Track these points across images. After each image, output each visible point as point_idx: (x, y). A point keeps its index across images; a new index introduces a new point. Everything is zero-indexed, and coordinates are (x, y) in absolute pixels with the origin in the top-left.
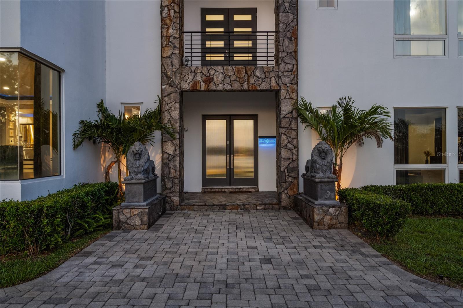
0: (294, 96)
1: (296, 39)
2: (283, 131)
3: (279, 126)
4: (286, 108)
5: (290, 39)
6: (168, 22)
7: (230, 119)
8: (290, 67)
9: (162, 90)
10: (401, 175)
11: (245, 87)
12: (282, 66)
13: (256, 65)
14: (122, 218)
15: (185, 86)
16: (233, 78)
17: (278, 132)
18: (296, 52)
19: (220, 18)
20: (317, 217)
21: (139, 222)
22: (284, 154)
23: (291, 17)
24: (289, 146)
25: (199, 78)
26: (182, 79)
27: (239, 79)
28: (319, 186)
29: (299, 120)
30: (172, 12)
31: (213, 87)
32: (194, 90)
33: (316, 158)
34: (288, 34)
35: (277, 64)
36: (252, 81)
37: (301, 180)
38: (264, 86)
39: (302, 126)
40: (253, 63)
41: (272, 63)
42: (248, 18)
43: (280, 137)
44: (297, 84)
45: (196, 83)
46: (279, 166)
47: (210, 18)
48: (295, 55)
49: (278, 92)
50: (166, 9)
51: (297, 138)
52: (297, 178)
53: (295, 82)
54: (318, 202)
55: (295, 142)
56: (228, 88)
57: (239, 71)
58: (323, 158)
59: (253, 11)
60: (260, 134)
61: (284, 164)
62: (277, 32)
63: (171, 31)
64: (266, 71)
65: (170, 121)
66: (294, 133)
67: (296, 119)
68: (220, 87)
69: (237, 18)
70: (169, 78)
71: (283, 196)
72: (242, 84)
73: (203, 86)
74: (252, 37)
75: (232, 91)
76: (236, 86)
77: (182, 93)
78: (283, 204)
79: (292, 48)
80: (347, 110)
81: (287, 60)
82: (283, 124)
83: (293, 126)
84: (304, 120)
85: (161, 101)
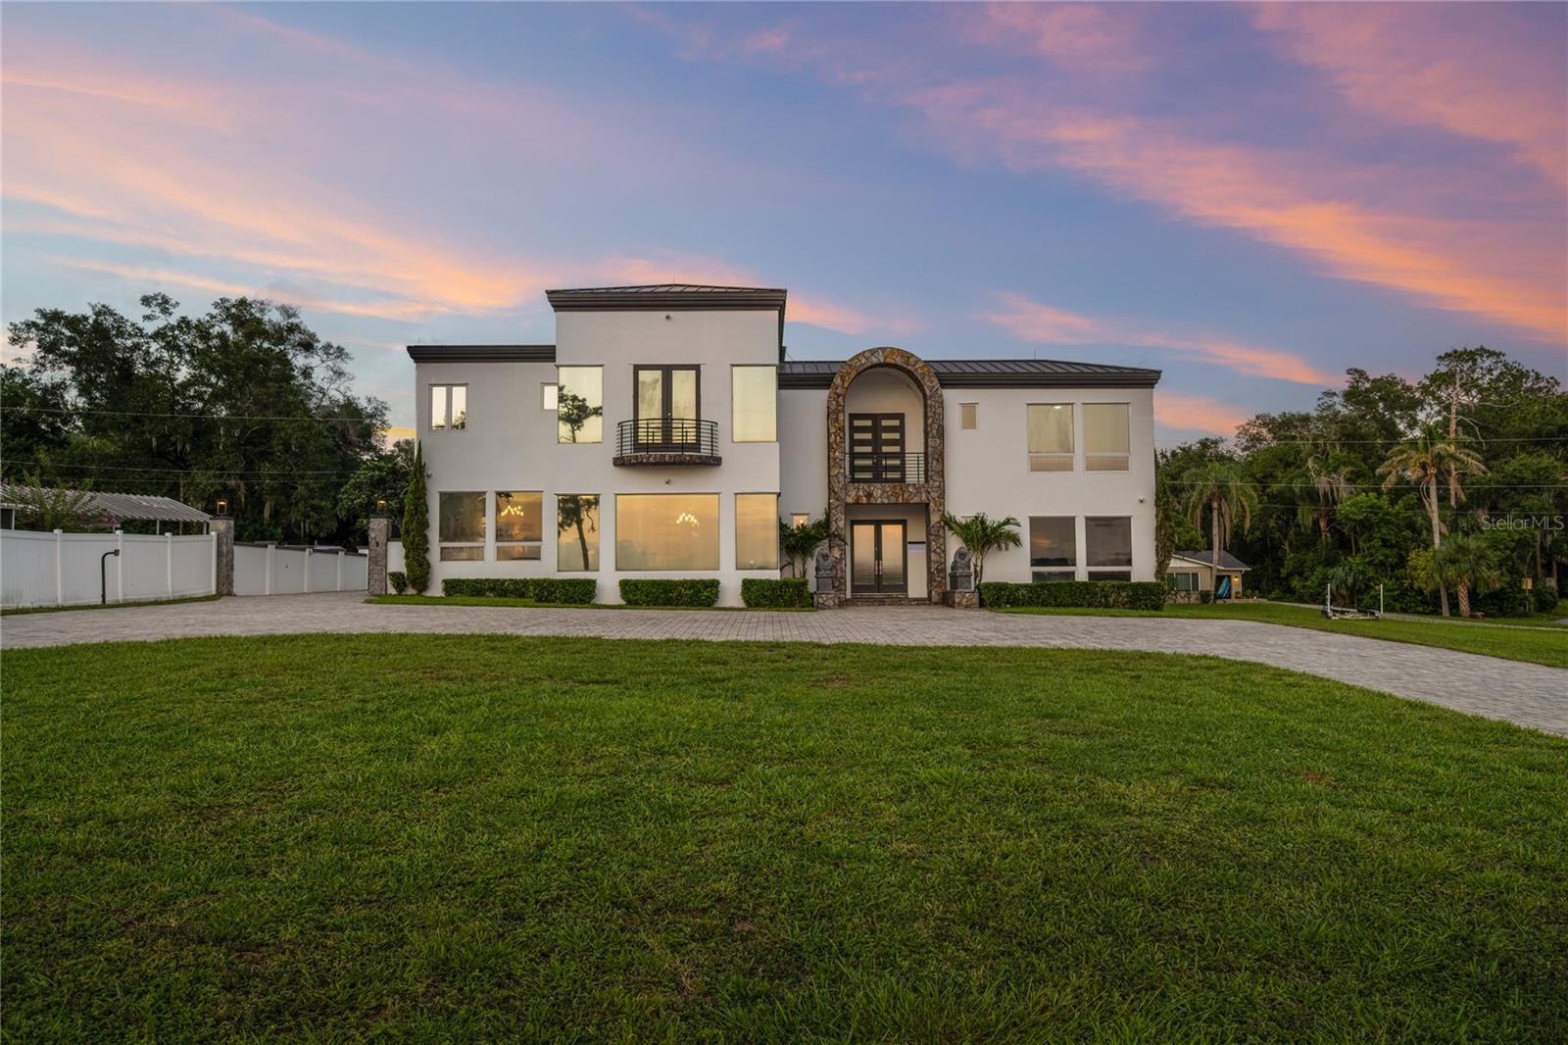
0: (941, 508)
1: (943, 460)
2: (932, 538)
3: (928, 534)
4: (935, 519)
5: (937, 460)
6: (835, 446)
7: (878, 525)
8: (937, 484)
9: (829, 503)
10: (1036, 575)
11: (900, 500)
12: (931, 482)
13: (905, 482)
14: (821, 601)
15: (850, 500)
16: (890, 493)
17: (928, 539)
18: (943, 471)
19: (869, 423)
20: (957, 600)
21: (832, 603)
22: (934, 557)
23: (938, 441)
24: (938, 550)
25: (861, 493)
26: (846, 494)
27: (895, 494)
28: (959, 579)
29: (946, 528)
30: (838, 438)
31: (873, 501)
32: (857, 503)
33: (958, 559)
34: (936, 456)
35: (927, 481)
36: (906, 496)
37: (948, 578)
38: (916, 500)
39: (949, 533)
40: (902, 480)
41: (922, 480)
42: (896, 423)
43: (930, 543)
44: (943, 498)
45: (858, 497)
46: (929, 568)
47: (857, 423)
48: (941, 473)
49: (927, 505)
50: (833, 436)
51: (944, 544)
52: (945, 578)
53: (942, 496)
54: (959, 590)
55: (943, 547)
56: (886, 501)
57: (894, 487)
58: (963, 559)
59: (901, 417)
60: (909, 540)
61: (934, 566)
62: (926, 453)
63: (837, 454)
64: (918, 488)
65: (837, 530)
66: (942, 540)
67: (944, 528)
68: (879, 501)
69: (885, 423)
70: (836, 493)
71: (933, 593)
72: (897, 498)
73: (864, 501)
74: (901, 455)
75: (889, 504)
76: (893, 500)
77: (847, 504)
78: (933, 600)
79: (939, 468)
80: (983, 522)
81: (935, 478)
82: (932, 532)
83: (941, 533)
84: (951, 528)
85: (828, 515)
